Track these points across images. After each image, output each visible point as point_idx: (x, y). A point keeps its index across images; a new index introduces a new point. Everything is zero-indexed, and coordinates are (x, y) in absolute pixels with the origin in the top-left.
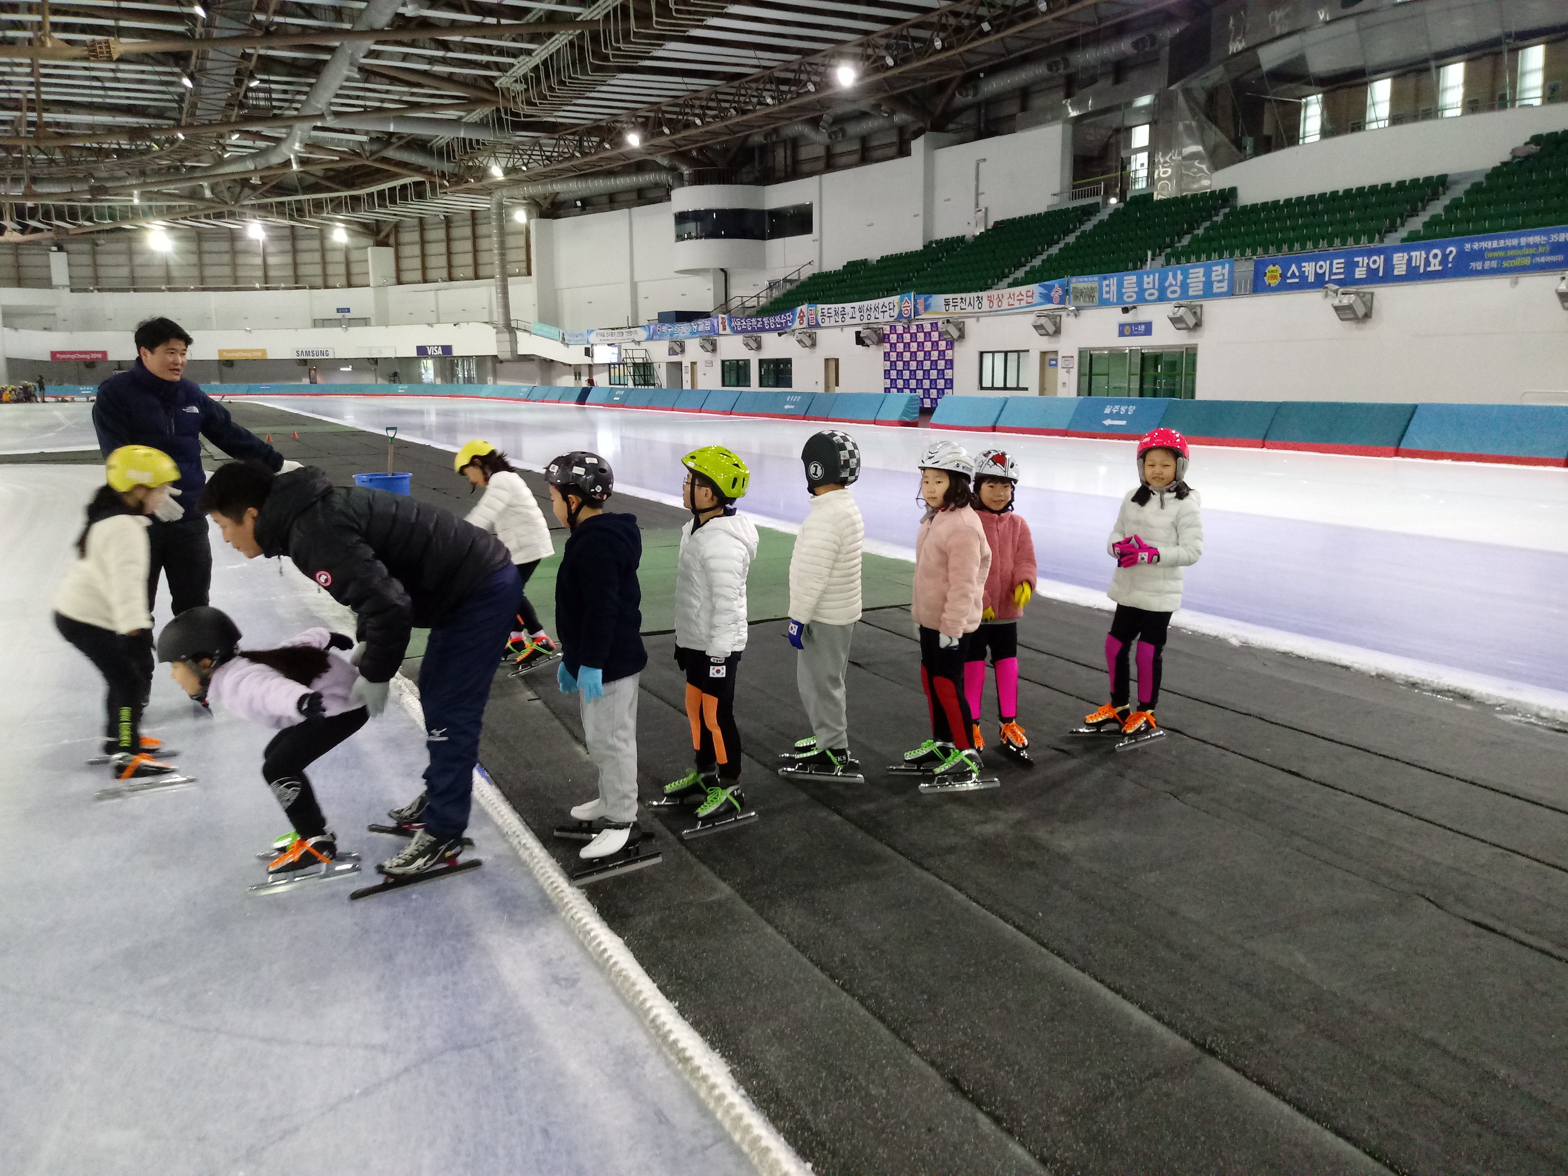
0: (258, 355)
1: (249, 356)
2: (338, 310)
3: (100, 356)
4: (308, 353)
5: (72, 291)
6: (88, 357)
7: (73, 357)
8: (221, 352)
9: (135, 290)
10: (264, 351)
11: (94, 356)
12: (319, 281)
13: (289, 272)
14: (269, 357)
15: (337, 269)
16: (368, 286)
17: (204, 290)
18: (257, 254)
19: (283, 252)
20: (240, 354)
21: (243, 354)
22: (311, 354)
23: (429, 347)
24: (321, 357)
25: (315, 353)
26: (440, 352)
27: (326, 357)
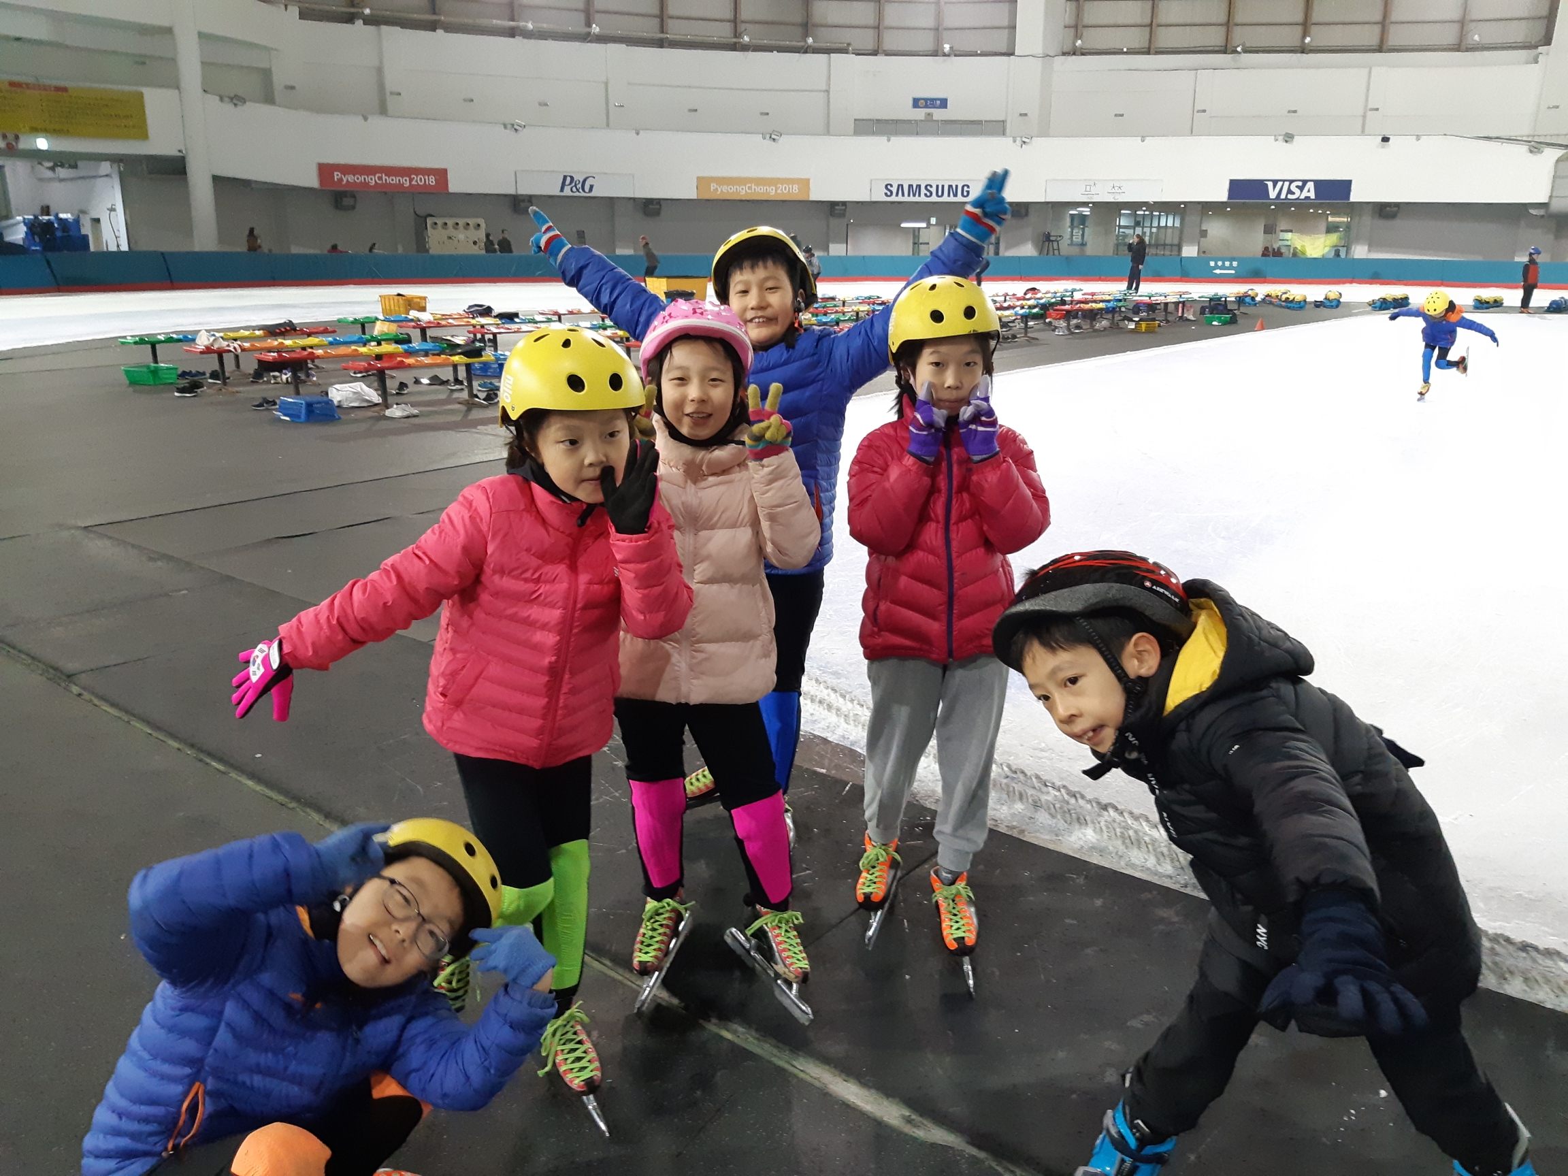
0: (792, 192)
1: (772, 192)
3: (432, 181)
4: (915, 189)
6: (405, 181)
7: (372, 180)
8: (702, 182)
9: (449, 28)
10: (805, 183)
11: (418, 180)
12: (868, 39)
14: (815, 196)
16: (1012, 54)
20: (750, 188)
21: (758, 190)
22: (923, 191)
23: (1275, 182)
24: (945, 199)
25: (934, 190)
26: (1310, 192)
27: (960, 199)
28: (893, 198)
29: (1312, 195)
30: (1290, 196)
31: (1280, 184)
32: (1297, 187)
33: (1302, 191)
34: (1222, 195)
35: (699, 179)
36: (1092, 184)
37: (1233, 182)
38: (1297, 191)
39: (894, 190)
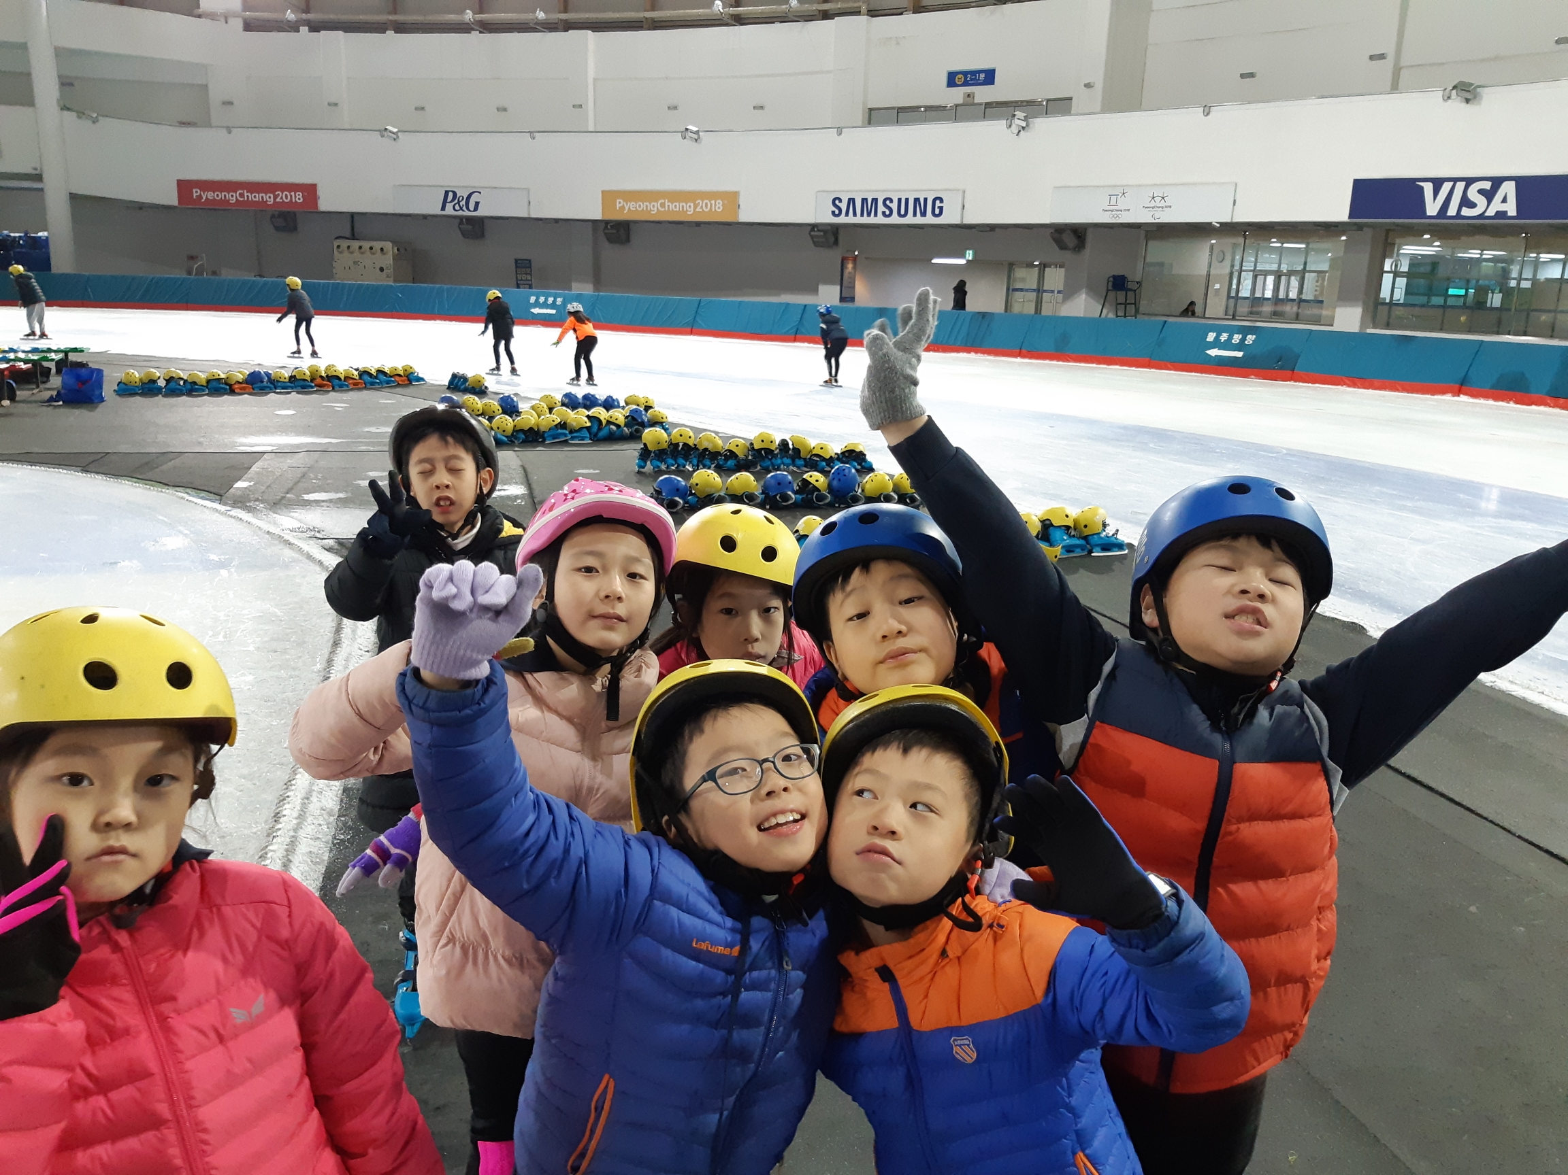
0: (714, 210)
1: (689, 211)
2: (952, 79)
3: (299, 197)
4: (869, 206)
5: (248, 27)
6: (269, 198)
7: (233, 197)
8: (608, 197)
10: (732, 198)
11: (284, 197)
14: (745, 216)
17: (568, 26)
20: (663, 205)
21: (672, 206)
22: (881, 208)
23: (1438, 183)
24: (910, 219)
25: (894, 206)
26: (1507, 202)
27: (929, 219)
28: (842, 219)
29: (1511, 209)
30: (1466, 212)
31: (1447, 187)
32: (1481, 192)
33: (1489, 202)
34: (1339, 211)
35: (605, 194)
36: (1119, 191)
37: (1359, 186)
38: (1481, 201)
39: (843, 206)
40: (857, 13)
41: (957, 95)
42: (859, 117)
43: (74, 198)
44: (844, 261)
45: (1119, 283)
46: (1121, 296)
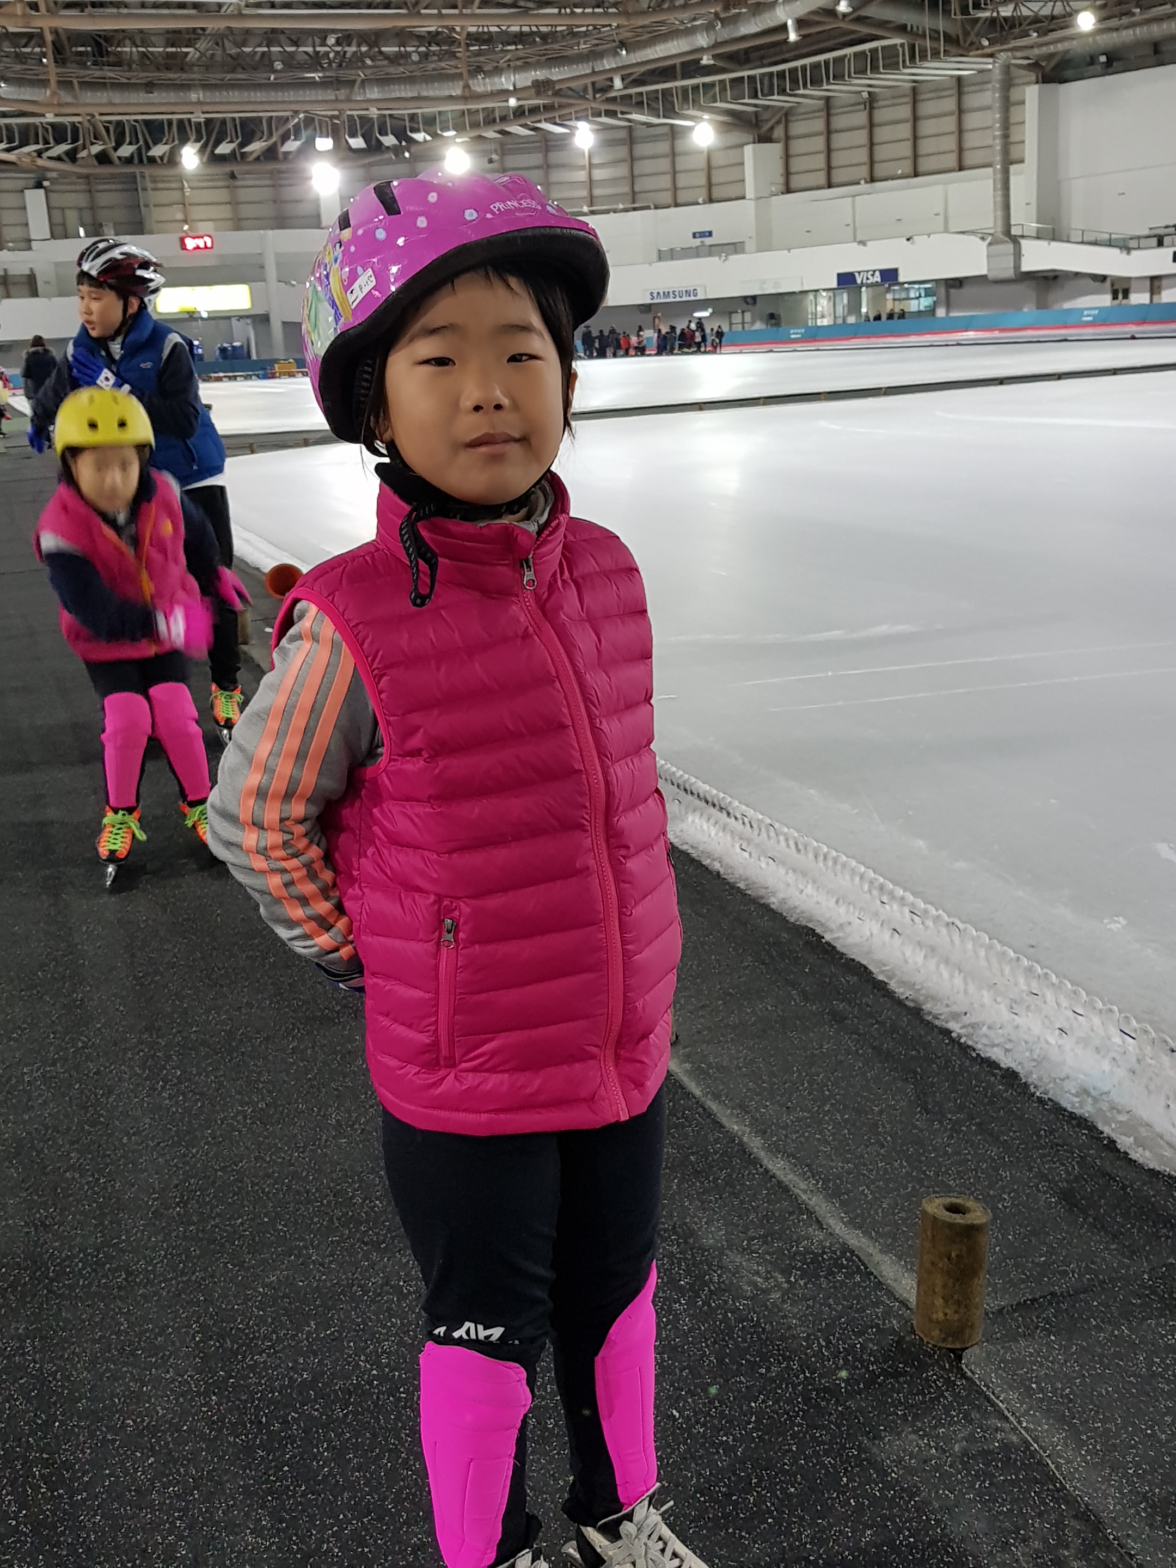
2: (695, 235)
4: (666, 295)
12: (667, 197)
13: (626, 189)
15: (693, 180)
16: (744, 198)
18: (583, 168)
19: (615, 162)
22: (671, 295)
23: (859, 273)
24: (684, 299)
25: (677, 293)
26: (877, 278)
27: (692, 298)
28: (655, 301)
29: (879, 280)
30: (868, 281)
31: (862, 273)
32: (871, 274)
33: (873, 277)
34: (835, 283)
37: (839, 275)
38: (871, 277)
39: (655, 295)
40: (648, 208)
41: (697, 242)
42: (655, 255)
43: (284, 323)
44: (654, 318)
45: (772, 316)
46: (773, 321)
